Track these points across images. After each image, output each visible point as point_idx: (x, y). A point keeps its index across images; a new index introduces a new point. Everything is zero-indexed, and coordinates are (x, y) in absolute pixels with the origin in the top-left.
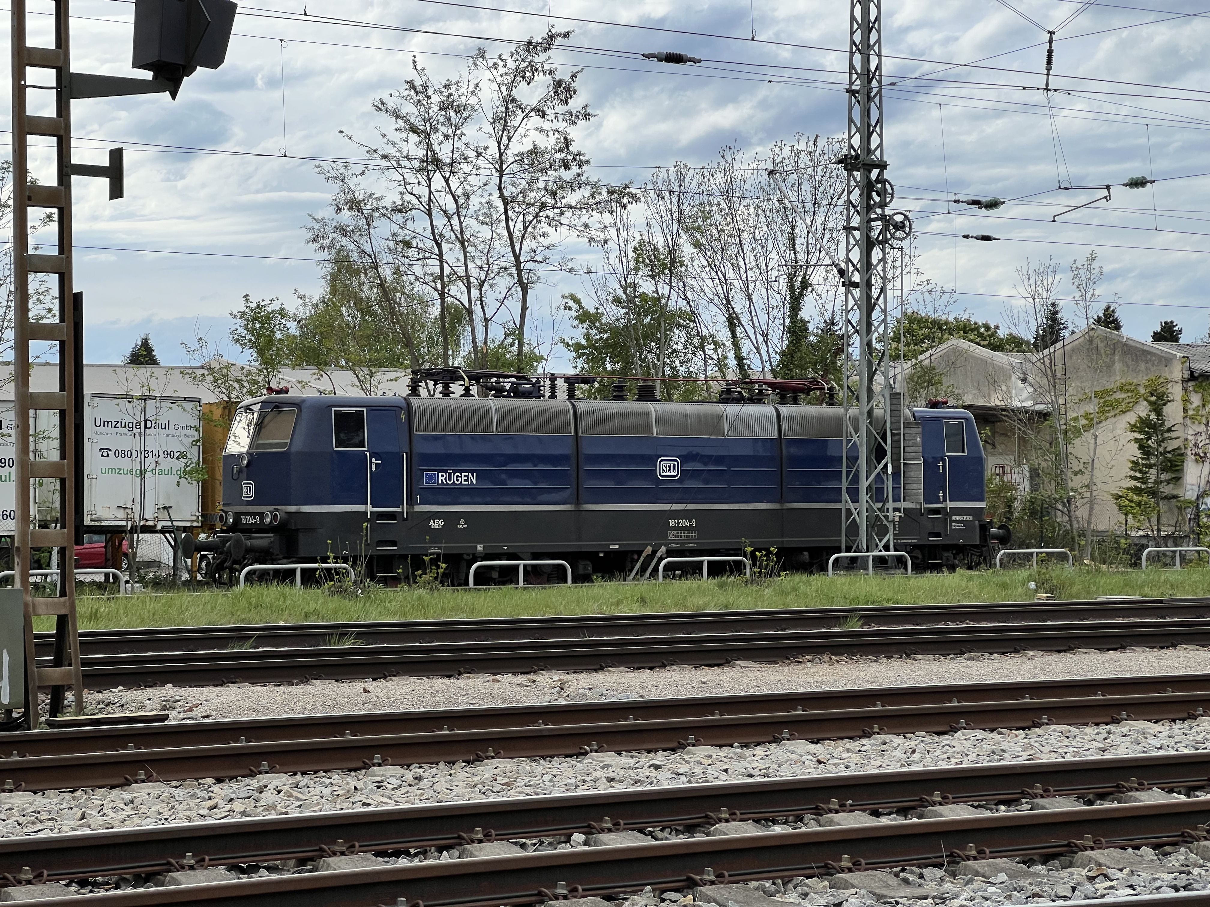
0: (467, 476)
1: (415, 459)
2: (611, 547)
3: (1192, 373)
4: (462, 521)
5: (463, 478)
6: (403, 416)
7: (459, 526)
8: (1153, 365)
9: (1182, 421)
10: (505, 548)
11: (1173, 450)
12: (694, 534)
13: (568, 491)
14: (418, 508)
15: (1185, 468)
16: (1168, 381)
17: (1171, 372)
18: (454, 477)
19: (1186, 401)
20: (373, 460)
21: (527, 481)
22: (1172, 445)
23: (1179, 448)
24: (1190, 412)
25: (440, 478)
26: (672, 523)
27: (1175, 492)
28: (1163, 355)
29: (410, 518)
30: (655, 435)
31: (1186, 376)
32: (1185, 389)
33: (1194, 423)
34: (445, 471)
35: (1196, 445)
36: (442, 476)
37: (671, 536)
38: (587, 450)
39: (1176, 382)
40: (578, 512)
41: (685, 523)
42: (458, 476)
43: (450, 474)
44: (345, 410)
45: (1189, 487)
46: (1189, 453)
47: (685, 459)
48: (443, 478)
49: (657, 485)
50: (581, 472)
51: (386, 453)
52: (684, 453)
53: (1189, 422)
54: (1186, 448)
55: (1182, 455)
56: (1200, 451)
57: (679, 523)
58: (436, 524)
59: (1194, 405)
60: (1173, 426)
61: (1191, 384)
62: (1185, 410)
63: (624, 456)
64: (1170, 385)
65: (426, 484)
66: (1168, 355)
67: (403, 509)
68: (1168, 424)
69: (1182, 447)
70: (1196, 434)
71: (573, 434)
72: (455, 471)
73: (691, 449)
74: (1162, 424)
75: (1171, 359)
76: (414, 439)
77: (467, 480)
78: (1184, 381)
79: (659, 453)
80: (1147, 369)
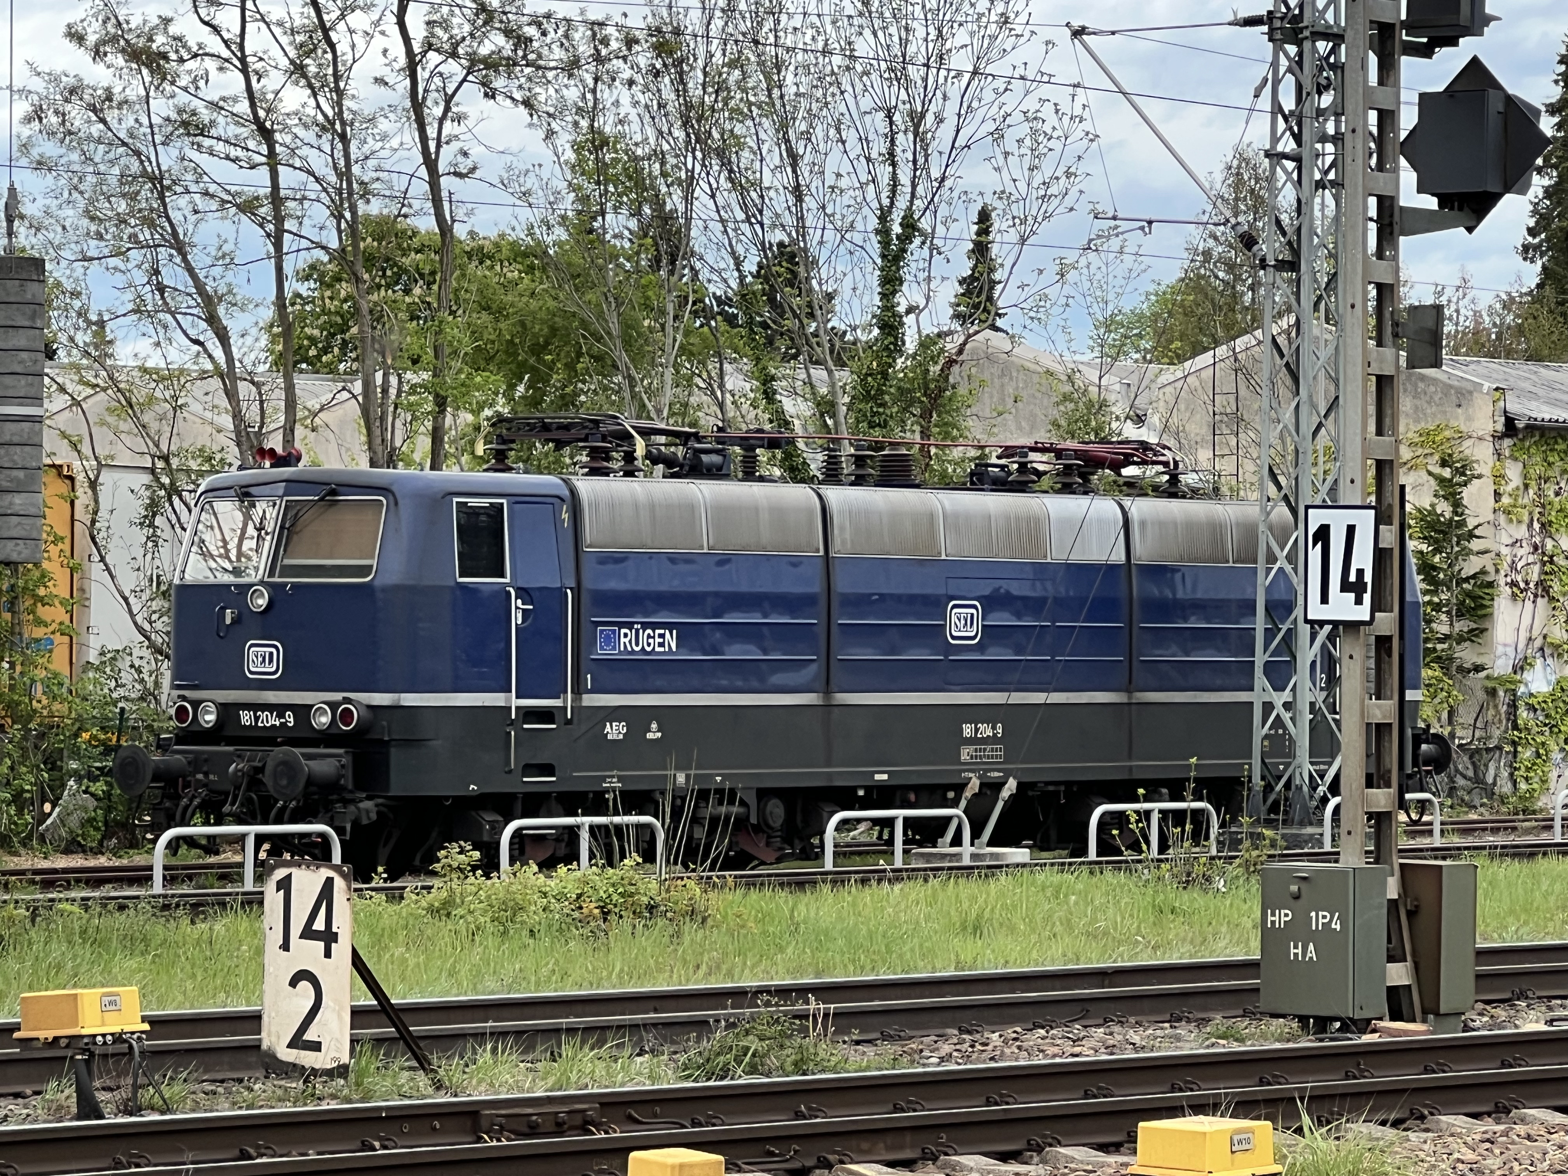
0: (662, 636)
1: (585, 599)
2: (878, 777)
3: (1510, 422)
4: (654, 726)
5: (658, 640)
6: (565, 516)
7: (650, 736)
8: (1429, 403)
9: (1491, 517)
10: (719, 779)
11: (1474, 576)
12: (999, 751)
13: (814, 667)
14: (591, 700)
15: (1496, 613)
16: (1462, 437)
17: (1469, 419)
18: (643, 636)
19: (1499, 478)
20: (519, 602)
21: (752, 647)
22: (1470, 567)
23: (1483, 572)
24: (1506, 500)
25: (623, 640)
26: (968, 730)
27: (1479, 661)
28: (1456, 383)
29: (575, 721)
30: (943, 557)
31: (1500, 427)
32: (1498, 454)
33: (1511, 521)
34: (630, 626)
35: (1513, 566)
36: (626, 635)
37: (964, 757)
38: (843, 585)
39: (1480, 439)
40: (828, 706)
41: (986, 730)
42: (649, 636)
43: (637, 631)
44: (473, 502)
45: (1500, 650)
46: (1502, 581)
47: (990, 603)
48: (626, 639)
49: (946, 656)
50: (834, 630)
51: (541, 589)
52: (987, 592)
53: (1502, 518)
54: (1497, 571)
55: (1491, 585)
56: (1519, 578)
57: (977, 730)
58: (615, 731)
59: (1509, 488)
60: (1476, 527)
61: (1507, 442)
62: (1497, 495)
63: (898, 598)
64: (1467, 443)
65: (602, 652)
66: (1464, 384)
67: (565, 701)
68: (1471, 523)
69: (1491, 569)
70: (1513, 545)
71: (821, 553)
72: (645, 626)
73: (997, 584)
74: (1462, 524)
75: (1470, 393)
76: (583, 559)
77: (661, 645)
78: (1497, 437)
79: (951, 592)
80: (1416, 409)
